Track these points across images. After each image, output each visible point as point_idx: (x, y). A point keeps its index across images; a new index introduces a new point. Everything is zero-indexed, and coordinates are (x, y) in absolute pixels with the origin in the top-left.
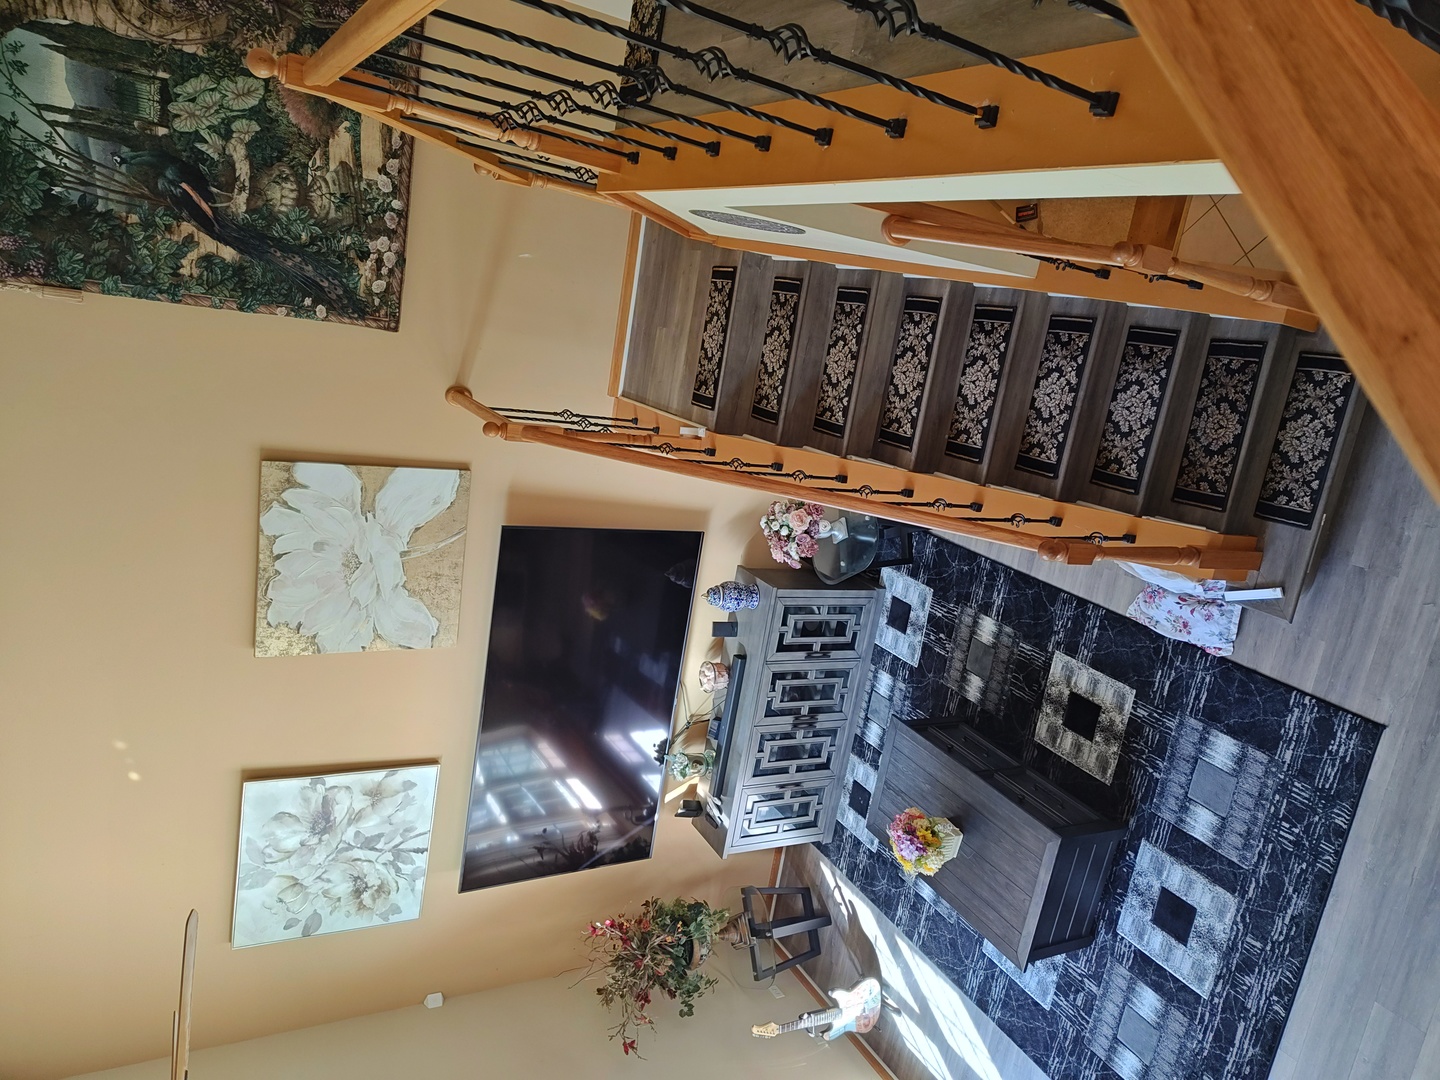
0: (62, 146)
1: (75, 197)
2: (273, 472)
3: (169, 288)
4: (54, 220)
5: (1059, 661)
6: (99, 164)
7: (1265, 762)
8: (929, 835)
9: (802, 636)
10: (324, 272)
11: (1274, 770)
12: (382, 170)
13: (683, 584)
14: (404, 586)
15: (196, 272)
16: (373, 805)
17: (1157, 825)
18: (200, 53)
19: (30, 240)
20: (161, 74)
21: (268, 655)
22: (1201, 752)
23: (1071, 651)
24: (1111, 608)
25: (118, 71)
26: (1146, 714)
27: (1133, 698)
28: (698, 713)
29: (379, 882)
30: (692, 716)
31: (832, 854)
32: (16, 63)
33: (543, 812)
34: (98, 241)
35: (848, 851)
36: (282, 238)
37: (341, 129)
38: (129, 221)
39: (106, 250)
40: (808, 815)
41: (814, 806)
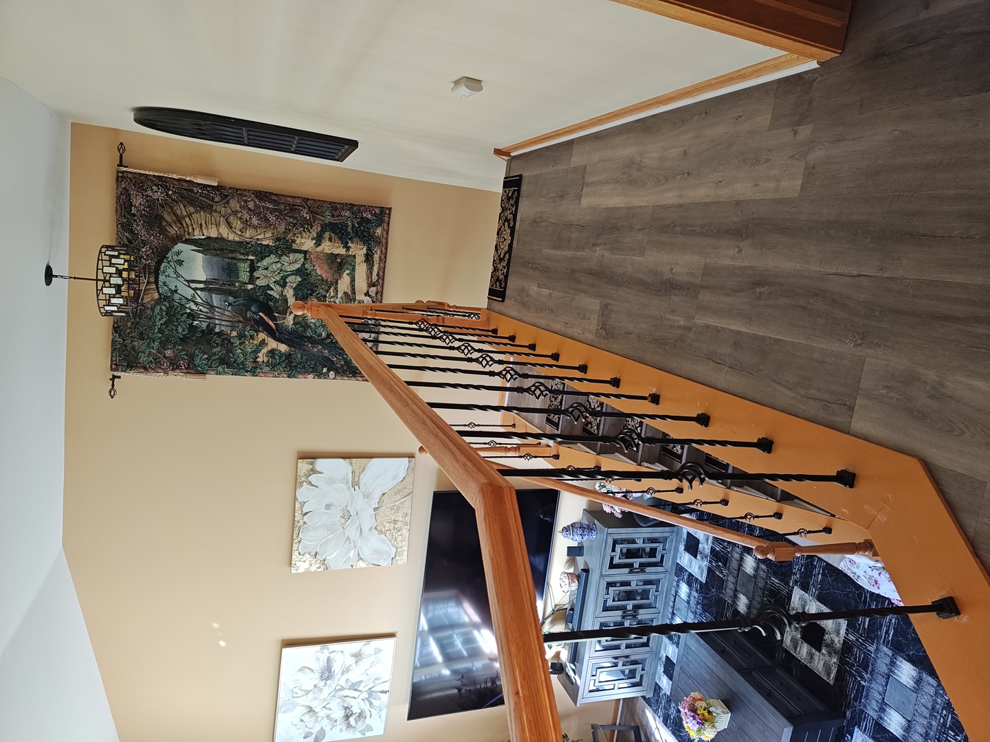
0: (199, 300)
1: (204, 325)
2: (304, 466)
3: (251, 369)
4: (194, 338)
5: (797, 595)
6: (217, 307)
7: (935, 685)
8: (706, 713)
9: (626, 558)
10: (334, 353)
11: (941, 692)
12: (367, 294)
13: (549, 519)
14: (376, 528)
15: (266, 359)
16: (356, 662)
17: (865, 718)
18: (271, 244)
19: (181, 351)
20: (251, 257)
21: (299, 571)
22: (892, 672)
23: (805, 588)
24: (829, 562)
25: (229, 258)
26: (854, 639)
27: (846, 627)
28: (560, 603)
29: (359, 711)
30: (556, 605)
31: (653, 705)
32: (178, 261)
33: (465, 654)
34: (215, 347)
35: (663, 705)
36: (312, 336)
37: (345, 274)
38: (232, 336)
39: (219, 352)
40: (635, 678)
41: (639, 672)
